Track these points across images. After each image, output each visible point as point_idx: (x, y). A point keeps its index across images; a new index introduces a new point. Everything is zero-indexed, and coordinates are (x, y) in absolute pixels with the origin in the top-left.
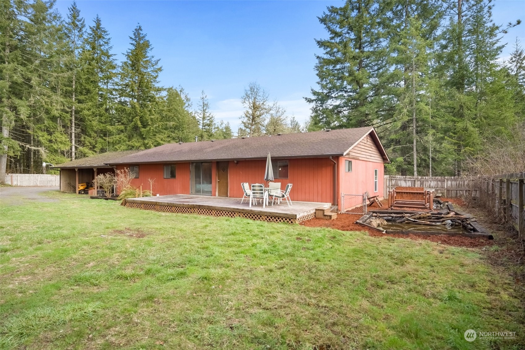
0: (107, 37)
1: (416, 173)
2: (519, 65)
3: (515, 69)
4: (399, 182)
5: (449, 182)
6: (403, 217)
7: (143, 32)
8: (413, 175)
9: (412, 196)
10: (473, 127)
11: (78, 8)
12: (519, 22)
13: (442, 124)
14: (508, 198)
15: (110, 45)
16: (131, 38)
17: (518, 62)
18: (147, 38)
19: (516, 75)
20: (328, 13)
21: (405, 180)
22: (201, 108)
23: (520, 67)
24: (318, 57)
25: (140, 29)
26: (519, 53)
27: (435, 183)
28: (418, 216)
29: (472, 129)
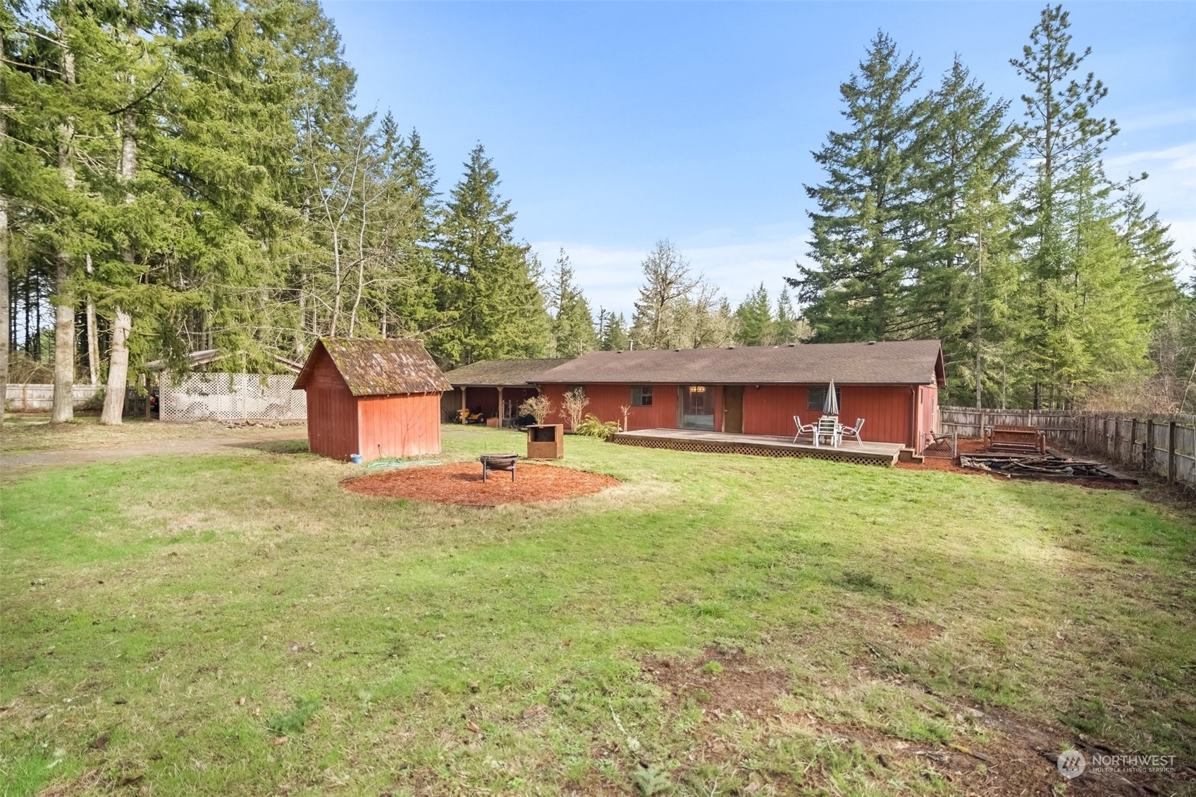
0: (429, 164)
1: (979, 403)
2: (1132, 219)
3: (1126, 227)
4: (955, 417)
5: (1035, 418)
6: (1009, 463)
7: (485, 156)
8: (975, 406)
9: (1017, 436)
10: (1075, 337)
11: (394, 120)
12: (1145, 176)
13: (1025, 332)
14: (1149, 442)
15: (434, 178)
16: (466, 165)
17: (1130, 214)
18: (491, 166)
19: (1127, 236)
20: (830, 145)
21: (965, 414)
22: (558, 278)
23: (1134, 224)
24: (811, 215)
25: (481, 150)
26: (1133, 199)
27: (1013, 418)
28: (1029, 461)
29: (1072, 340)
